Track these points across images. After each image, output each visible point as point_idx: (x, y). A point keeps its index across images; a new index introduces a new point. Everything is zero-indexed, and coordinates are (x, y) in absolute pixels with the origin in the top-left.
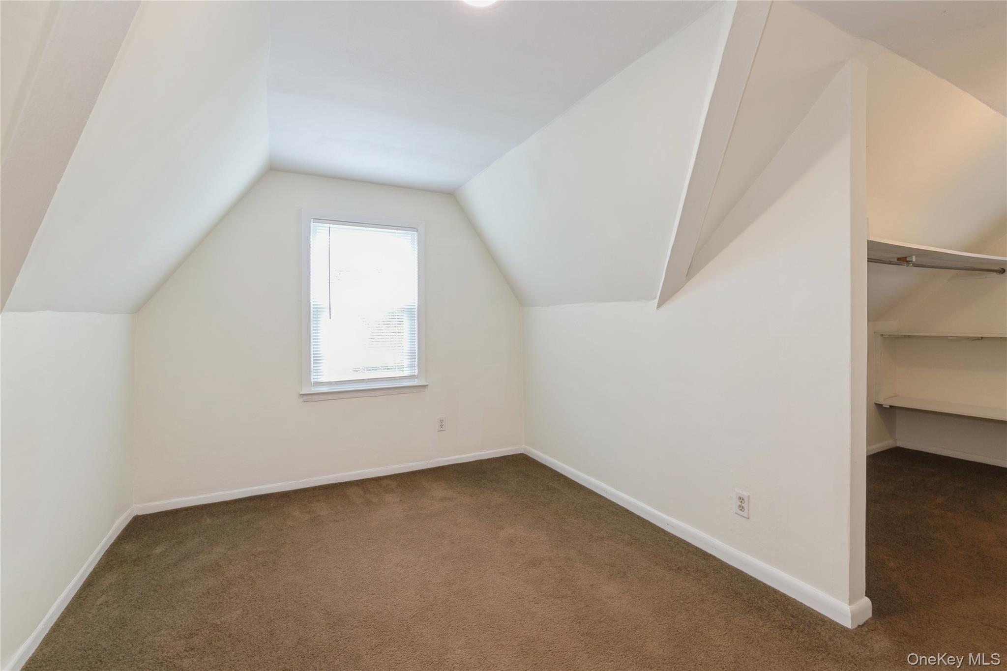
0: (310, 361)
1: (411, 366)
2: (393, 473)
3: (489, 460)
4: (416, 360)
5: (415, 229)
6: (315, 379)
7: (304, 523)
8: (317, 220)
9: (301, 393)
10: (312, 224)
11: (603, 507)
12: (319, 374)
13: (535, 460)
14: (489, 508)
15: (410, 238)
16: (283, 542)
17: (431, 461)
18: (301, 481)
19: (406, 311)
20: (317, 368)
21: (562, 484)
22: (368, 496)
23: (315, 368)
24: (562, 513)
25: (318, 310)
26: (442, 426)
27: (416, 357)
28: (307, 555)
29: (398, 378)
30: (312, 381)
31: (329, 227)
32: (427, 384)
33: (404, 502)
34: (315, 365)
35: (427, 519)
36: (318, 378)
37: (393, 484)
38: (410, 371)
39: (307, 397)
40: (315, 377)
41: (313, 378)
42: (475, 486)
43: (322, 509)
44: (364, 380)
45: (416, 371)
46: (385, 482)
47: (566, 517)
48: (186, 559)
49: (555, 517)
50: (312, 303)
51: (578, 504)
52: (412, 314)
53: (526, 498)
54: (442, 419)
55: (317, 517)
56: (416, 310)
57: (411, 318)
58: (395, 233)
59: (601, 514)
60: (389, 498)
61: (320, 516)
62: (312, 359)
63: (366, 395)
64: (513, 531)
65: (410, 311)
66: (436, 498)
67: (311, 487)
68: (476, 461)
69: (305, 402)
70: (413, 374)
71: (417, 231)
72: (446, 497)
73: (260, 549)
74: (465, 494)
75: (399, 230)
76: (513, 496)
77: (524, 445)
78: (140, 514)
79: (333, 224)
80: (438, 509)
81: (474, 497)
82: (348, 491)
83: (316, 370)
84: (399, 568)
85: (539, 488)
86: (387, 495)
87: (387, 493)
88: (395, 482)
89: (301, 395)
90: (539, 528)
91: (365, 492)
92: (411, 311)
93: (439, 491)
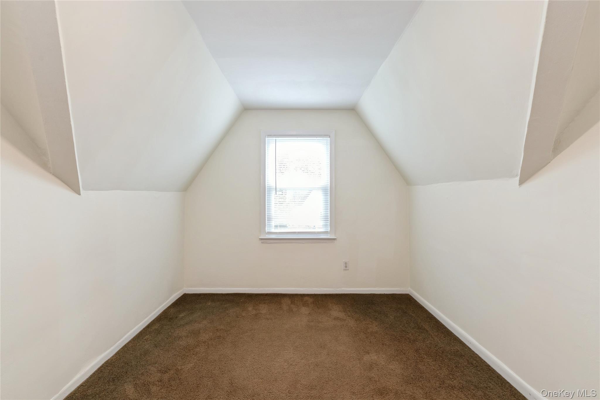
0: (265, 219)
1: (326, 225)
2: (313, 293)
3: (380, 295)
4: (329, 221)
5: (329, 136)
6: (269, 230)
7: (251, 316)
8: (270, 136)
9: (260, 238)
10: (267, 139)
11: (464, 356)
12: (271, 227)
13: (416, 301)
14: (365, 333)
15: (326, 142)
16: (235, 325)
17: (338, 289)
18: (260, 289)
19: (322, 190)
20: (269, 224)
21: (432, 326)
22: (292, 306)
23: (268, 224)
24: (423, 352)
25: (271, 189)
26: (346, 267)
27: (329, 220)
28: (241, 338)
29: (317, 233)
30: (267, 231)
31: (276, 140)
32: (336, 238)
33: (311, 315)
34: (268, 222)
35: (320, 331)
36: (270, 230)
37: (311, 300)
38: (325, 229)
39: (264, 241)
40: (268, 229)
41: (267, 230)
42: (362, 313)
43: (264, 309)
44: (295, 232)
45: (329, 229)
46: (306, 298)
47: (426, 357)
48: (189, 324)
49: (415, 354)
50: (266, 185)
51: (441, 348)
52: (327, 192)
53: (397, 332)
54: (346, 262)
55: (259, 313)
56: (329, 189)
57: (326, 194)
58: (315, 139)
59: (459, 363)
60: (304, 310)
61: (261, 313)
62: (266, 218)
63: (298, 242)
64: (376, 357)
65: (324, 189)
66: (332, 317)
67: (265, 294)
68: (371, 294)
69: (262, 243)
70: (327, 230)
71: (329, 137)
72: (338, 317)
73: (222, 327)
74: (353, 318)
75: (318, 137)
76: (387, 328)
77: (409, 288)
78: (186, 293)
79: (278, 137)
80: (330, 325)
81: (358, 322)
82: (283, 300)
83: (269, 225)
84: (286, 364)
85: (411, 325)
86: (303, 308)
87: (303, 306)
88: (312, 299)
89: (260, 239)
90: (398, 361)
91: (292, 303)
92: (326, 190)
93: (336, 312)
